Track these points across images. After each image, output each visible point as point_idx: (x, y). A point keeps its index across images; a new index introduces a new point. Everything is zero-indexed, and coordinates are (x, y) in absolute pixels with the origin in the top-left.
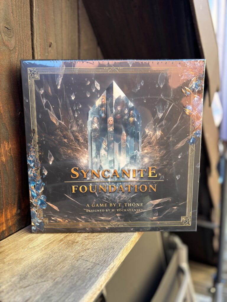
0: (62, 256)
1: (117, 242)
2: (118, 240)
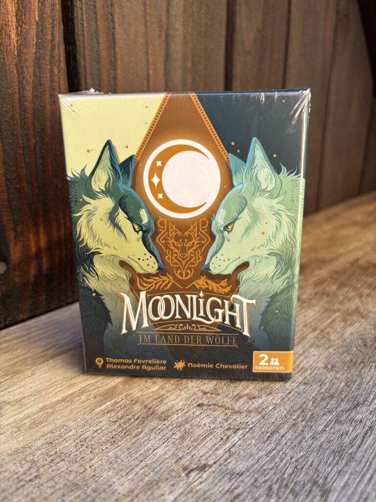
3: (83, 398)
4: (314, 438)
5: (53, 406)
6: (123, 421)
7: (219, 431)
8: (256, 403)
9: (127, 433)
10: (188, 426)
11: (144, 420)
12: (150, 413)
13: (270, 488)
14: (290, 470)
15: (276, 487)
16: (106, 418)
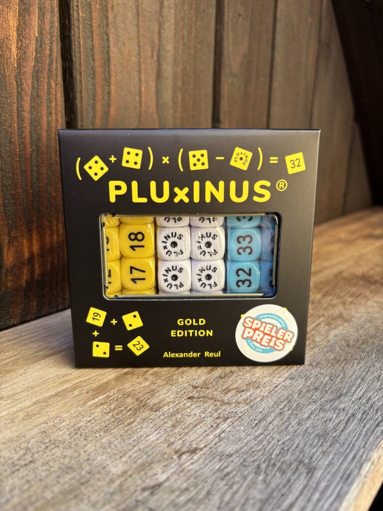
3: (76, 393)
4: (299, 424)
5: (46, 400)
6: (115, 412)
7: (209, 420)
8: (244, 396)
9: (119, 422)
10: (179, 416)
11: (136, 411)
12: (142, 405)
13: (258, 467)
14: (277, 452)
15: (263, 466)
16: (99, 410)
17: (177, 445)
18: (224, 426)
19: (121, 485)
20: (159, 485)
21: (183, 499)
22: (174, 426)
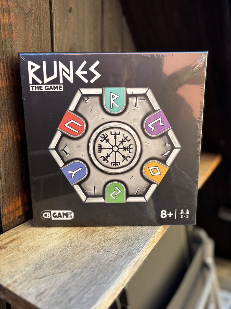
0: (81, 246)
1: (142, 233)
2: (144, 231)
4: (136, 231)
10: (105, 233)
11: (93, 233)
13: (126, 240)
14: (131, 237)
15: (128, 240)
17: (106, 238)
18: (117, 233)
19: (95, 247)
20: (104, 246)
21: (110, 248)
22: (104, 235)
